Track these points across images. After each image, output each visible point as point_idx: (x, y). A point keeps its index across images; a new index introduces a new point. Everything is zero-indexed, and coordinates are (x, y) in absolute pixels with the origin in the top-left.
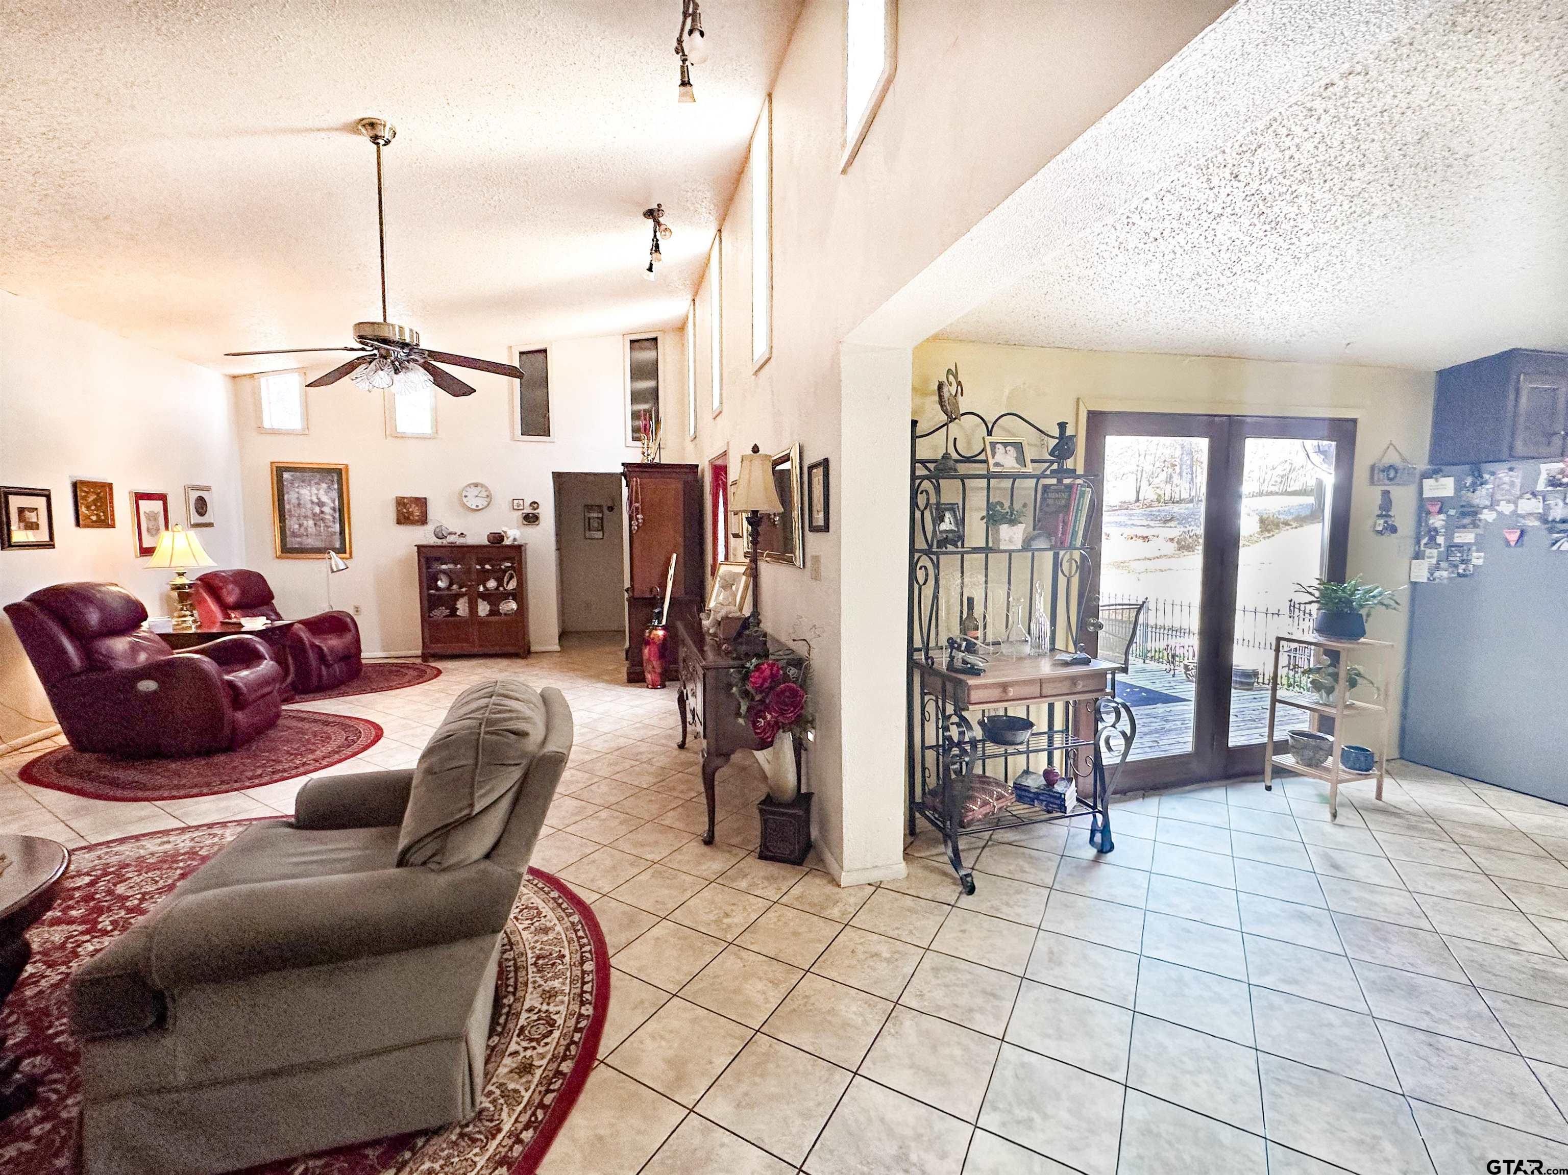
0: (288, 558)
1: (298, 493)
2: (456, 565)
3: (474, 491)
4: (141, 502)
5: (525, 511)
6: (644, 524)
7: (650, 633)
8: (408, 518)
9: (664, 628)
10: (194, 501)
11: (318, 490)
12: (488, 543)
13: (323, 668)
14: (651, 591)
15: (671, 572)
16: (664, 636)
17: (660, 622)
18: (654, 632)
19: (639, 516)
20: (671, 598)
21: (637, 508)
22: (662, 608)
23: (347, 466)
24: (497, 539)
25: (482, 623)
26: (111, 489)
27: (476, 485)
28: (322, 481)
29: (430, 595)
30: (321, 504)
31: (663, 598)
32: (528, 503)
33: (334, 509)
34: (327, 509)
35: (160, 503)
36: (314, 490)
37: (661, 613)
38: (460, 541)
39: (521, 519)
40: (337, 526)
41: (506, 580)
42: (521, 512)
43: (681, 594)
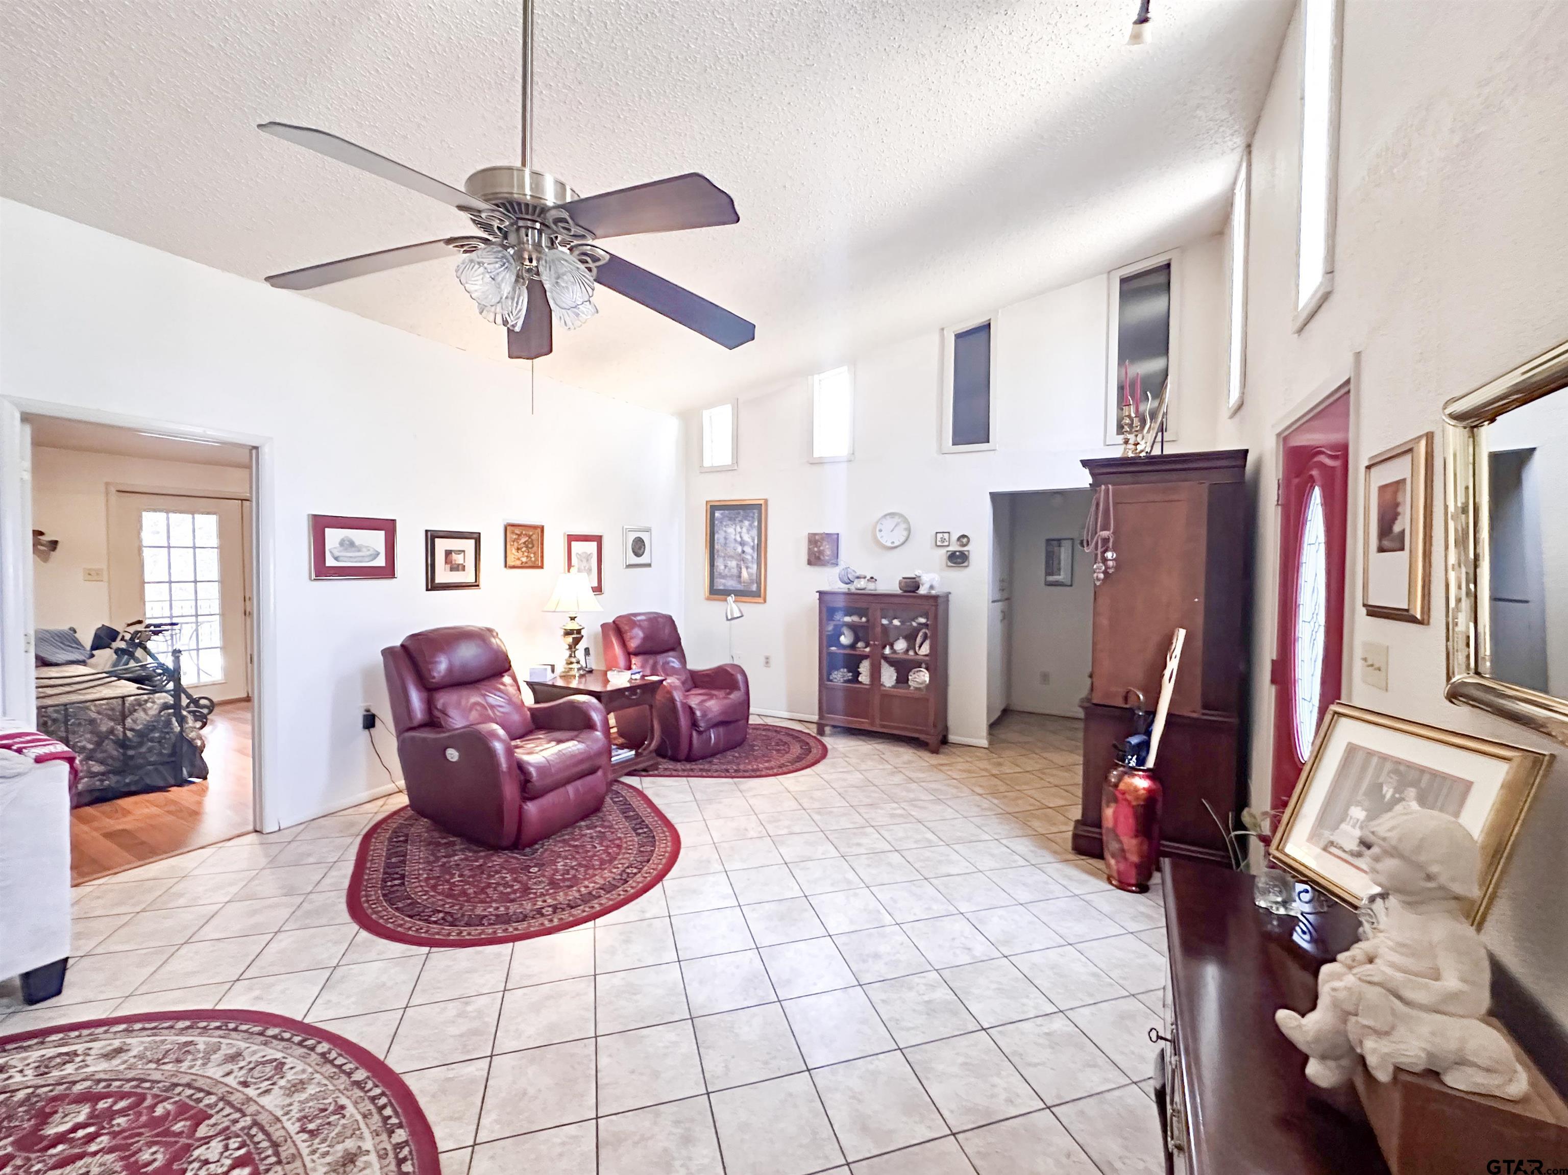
0: (715, 600)
1: (725, 532)
2: (861, 618)
3: (889, 523)
4: (573, 543)
5: (951, 548)
6: (1117, 568)
7: (1120, 778)
8: (818, 558)
9: (1152, 774)
10: (631, 542)
11: (741, 528)
12: (899, 592)
13: (694, 734)
14: (1126, 699)
15: (1173, 665)
16: (1149, 791)
17: (1141, 761)
18: (1127, 779)
19: (1109, 555)
20: (1170, 715)
21: (1106, 540)
22: (1149, 733)
23: (766, 501)
24: (911, 586)
25: (887, 696)
26: (542, 531)
27: (892, 515)
28: (745, 518)
29: (831, 654)
30: (742, 544)
31: (1152, 714)
32: (954, 537)
33: (753, 548)
34: (748, 549)
35: (593, 545)
36: (738, 529)
37: (1146, 745)
38: (871, 587)
39: (945, 558)
40: (755, 566)
41: (919, 640)
42: (943, 551)
43: (1193, 711)
